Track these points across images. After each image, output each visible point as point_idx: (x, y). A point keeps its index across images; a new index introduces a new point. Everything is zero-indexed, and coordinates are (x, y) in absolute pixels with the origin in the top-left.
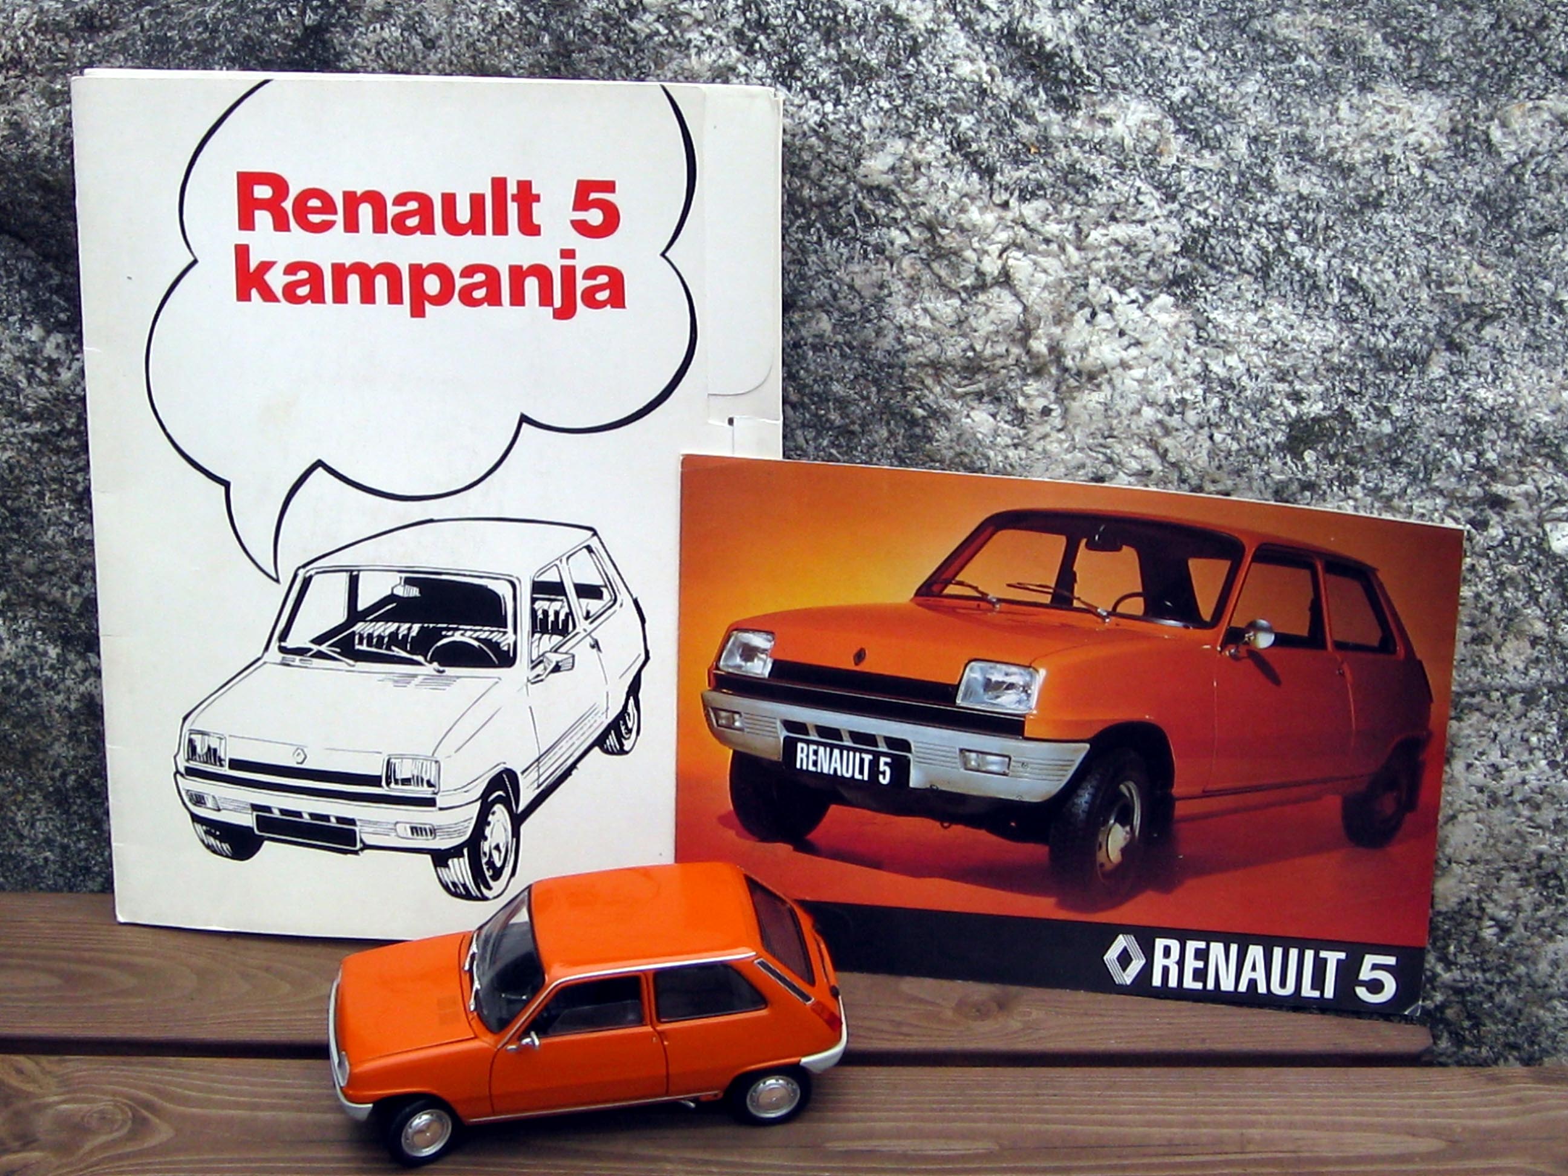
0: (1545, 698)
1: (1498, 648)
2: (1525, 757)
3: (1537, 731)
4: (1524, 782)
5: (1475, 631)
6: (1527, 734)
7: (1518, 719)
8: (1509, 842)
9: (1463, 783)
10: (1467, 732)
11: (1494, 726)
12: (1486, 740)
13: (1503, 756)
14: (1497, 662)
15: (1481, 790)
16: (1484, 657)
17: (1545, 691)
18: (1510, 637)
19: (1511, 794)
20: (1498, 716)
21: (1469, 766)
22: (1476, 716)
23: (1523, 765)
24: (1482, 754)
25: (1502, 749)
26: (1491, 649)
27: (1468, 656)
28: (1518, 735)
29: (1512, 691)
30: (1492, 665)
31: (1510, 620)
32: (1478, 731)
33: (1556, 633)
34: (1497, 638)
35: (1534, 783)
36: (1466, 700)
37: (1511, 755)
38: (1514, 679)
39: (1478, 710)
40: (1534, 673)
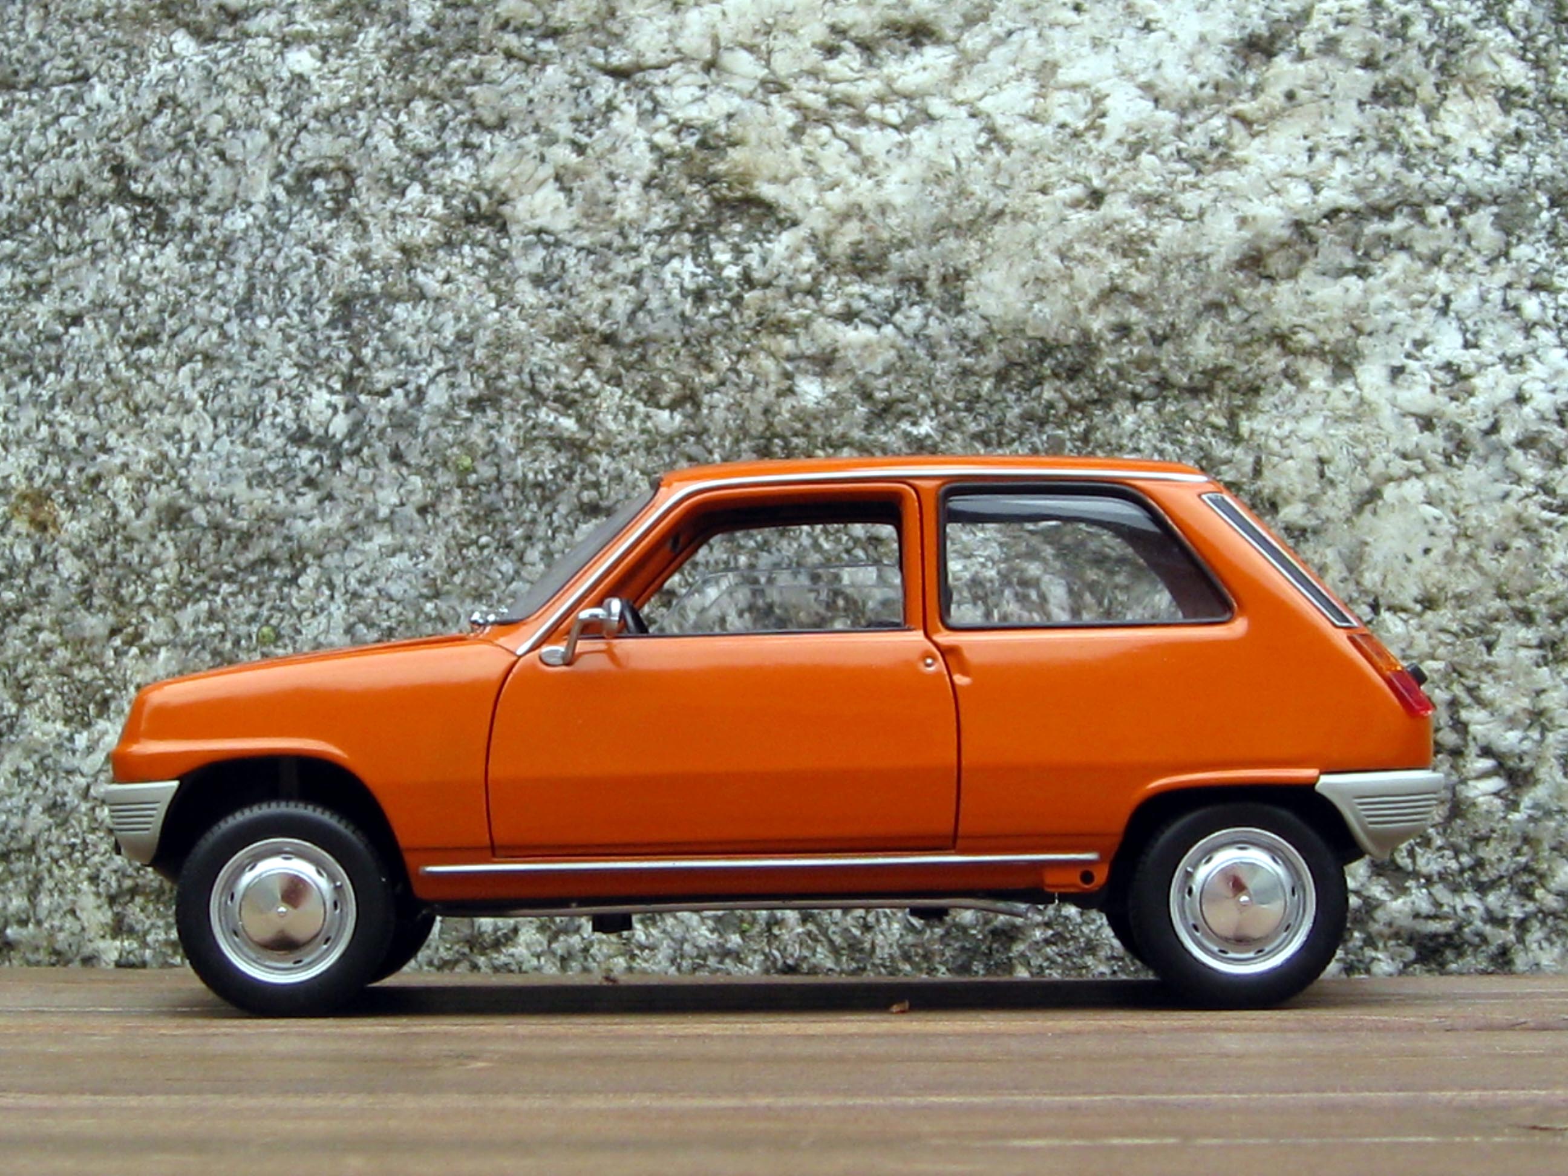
0: (1545, 216)
1: (1431, 113)
2: (1517, 344)
3: (1535, 288)
4: (1520, 399)
5: (1378, 77)
6: (1513, 295)
7: (1491, 262)
8: (1503, 548)
9: (1386, 413)
10: (1380, 299)
11: (1440, 279)
12: (1428, 314)
13: (1467, 345)
14: (1431, 141)
15: (1427, 423)
16: (1404, 131)
17: (1543, 199)
18: (1455, 90)
19: (1494, 428)
20: (1447, 258)
21: (1397, 372)
22: (1399, 262)
23: (1514, 362)
24: (1420, 344)
25: (1464, 331)
26: (1416, 115)
27: (1369, 131)
28: (1496, 296)
29: (1473, 202)
30: (1421, 148)
31: (1450, 52)
32: (1406, 294)
33: (1549, 83)
34: (1427, 91)
35: (1542, 400)
36: (1374, 227)
37: (1486, 341)
38: (1472, 175)
39: (1401, 247)
40: (1514, 162)
